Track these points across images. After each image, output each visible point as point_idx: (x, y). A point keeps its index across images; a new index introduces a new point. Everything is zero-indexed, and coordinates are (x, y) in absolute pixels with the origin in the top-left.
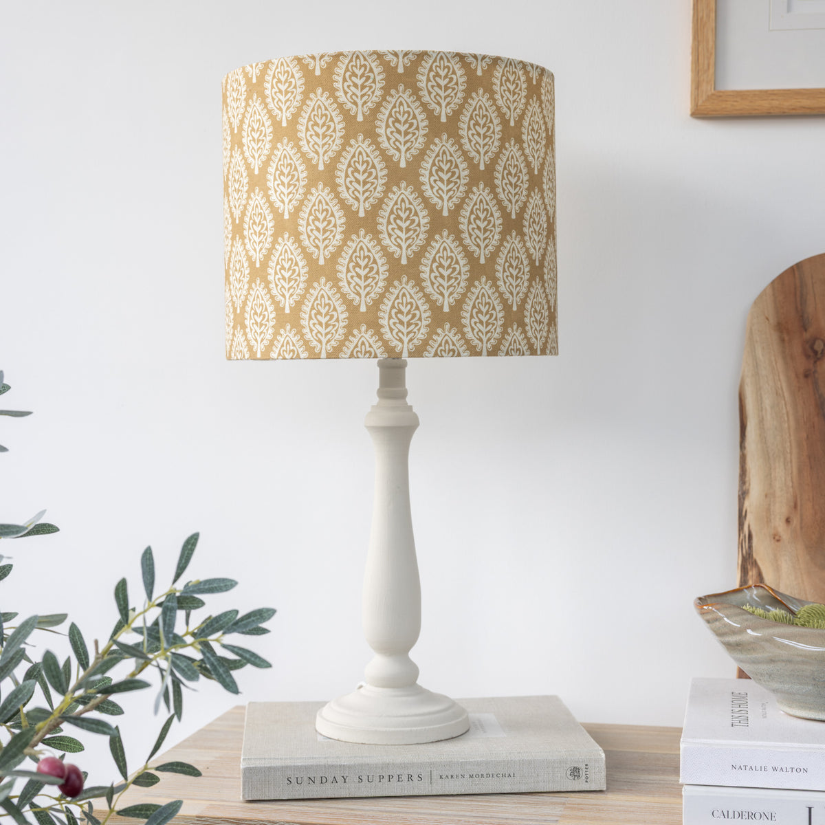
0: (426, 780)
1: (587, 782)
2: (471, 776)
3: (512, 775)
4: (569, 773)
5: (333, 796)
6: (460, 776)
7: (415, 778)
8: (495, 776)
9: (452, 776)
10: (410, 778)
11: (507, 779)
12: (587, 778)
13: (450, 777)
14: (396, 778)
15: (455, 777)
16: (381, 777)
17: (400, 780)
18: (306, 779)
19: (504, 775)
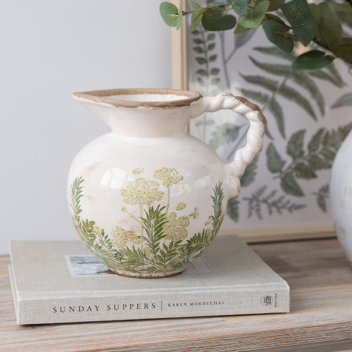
0: (158, 307)
1: (276, 306)
2: (191, 304)
3: (221, 303)
4: (263, 300)
5: (88, 321)
6: (183, 304)
7: (150, 306)
8: (209, 303)
9: (177, 305)
10: (146, 306)
11: (218, 306)
12: (276, 304)
13: (176, 305)
14: (136, 306)
15: (179, 305)
16: (125, 306)
17: (139, 308)
18: (67, 308)
19: (216, 303)
